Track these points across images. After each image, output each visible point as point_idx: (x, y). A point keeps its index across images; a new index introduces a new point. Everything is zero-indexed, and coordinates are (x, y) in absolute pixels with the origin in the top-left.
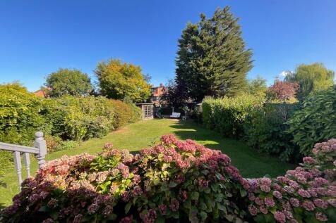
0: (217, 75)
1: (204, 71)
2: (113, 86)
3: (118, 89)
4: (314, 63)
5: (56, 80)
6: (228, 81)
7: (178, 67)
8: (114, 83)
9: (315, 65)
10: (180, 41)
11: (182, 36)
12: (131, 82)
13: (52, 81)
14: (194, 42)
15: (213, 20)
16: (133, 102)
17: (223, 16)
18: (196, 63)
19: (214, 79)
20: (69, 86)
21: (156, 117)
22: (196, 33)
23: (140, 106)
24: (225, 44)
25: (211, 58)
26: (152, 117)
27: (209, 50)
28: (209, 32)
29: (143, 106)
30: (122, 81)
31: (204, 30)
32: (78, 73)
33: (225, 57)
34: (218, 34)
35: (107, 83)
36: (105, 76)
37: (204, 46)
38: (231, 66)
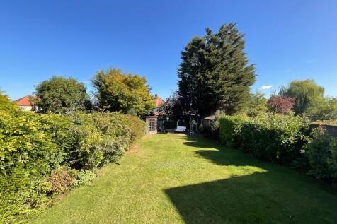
0: (226, 89)
1: (213, 84)
2: (117, 98)
3: (122, 101)
4: (306, 79)
5: (49, 89)
6: (236, 95)
7: (181, 79)
8: (117, 94)
9: (307, 82)
10: (183, 53)
11: (186, 49)
12: (137, 93)
13: (42, 90)
14: (201, 55)
15: (220, 35)
16: (138, 115)
17: (229, 32)
18: (203, 75)
19: (222, 93)
20: (64, 96)
21: (159, 131)
22: (203, 46)
23: (144, 119)
24: (232, 59)
25: (218, 71)
26: (156, 131)
27: (217, 63)
28: (217, 46)
29: (147, 120)
30: (127, 92)
31: (211, 44)
32: (74, 82)
33: (233, 71)
34: (225, 48)
35: (110, 94)
36: (107, 87)
37: (212, 60)
38: (238, 81)
